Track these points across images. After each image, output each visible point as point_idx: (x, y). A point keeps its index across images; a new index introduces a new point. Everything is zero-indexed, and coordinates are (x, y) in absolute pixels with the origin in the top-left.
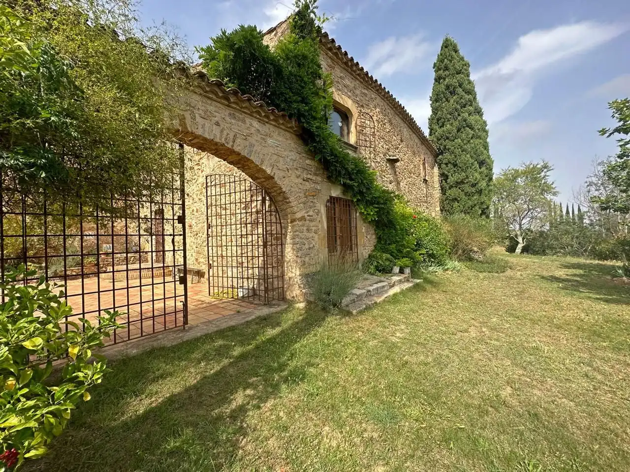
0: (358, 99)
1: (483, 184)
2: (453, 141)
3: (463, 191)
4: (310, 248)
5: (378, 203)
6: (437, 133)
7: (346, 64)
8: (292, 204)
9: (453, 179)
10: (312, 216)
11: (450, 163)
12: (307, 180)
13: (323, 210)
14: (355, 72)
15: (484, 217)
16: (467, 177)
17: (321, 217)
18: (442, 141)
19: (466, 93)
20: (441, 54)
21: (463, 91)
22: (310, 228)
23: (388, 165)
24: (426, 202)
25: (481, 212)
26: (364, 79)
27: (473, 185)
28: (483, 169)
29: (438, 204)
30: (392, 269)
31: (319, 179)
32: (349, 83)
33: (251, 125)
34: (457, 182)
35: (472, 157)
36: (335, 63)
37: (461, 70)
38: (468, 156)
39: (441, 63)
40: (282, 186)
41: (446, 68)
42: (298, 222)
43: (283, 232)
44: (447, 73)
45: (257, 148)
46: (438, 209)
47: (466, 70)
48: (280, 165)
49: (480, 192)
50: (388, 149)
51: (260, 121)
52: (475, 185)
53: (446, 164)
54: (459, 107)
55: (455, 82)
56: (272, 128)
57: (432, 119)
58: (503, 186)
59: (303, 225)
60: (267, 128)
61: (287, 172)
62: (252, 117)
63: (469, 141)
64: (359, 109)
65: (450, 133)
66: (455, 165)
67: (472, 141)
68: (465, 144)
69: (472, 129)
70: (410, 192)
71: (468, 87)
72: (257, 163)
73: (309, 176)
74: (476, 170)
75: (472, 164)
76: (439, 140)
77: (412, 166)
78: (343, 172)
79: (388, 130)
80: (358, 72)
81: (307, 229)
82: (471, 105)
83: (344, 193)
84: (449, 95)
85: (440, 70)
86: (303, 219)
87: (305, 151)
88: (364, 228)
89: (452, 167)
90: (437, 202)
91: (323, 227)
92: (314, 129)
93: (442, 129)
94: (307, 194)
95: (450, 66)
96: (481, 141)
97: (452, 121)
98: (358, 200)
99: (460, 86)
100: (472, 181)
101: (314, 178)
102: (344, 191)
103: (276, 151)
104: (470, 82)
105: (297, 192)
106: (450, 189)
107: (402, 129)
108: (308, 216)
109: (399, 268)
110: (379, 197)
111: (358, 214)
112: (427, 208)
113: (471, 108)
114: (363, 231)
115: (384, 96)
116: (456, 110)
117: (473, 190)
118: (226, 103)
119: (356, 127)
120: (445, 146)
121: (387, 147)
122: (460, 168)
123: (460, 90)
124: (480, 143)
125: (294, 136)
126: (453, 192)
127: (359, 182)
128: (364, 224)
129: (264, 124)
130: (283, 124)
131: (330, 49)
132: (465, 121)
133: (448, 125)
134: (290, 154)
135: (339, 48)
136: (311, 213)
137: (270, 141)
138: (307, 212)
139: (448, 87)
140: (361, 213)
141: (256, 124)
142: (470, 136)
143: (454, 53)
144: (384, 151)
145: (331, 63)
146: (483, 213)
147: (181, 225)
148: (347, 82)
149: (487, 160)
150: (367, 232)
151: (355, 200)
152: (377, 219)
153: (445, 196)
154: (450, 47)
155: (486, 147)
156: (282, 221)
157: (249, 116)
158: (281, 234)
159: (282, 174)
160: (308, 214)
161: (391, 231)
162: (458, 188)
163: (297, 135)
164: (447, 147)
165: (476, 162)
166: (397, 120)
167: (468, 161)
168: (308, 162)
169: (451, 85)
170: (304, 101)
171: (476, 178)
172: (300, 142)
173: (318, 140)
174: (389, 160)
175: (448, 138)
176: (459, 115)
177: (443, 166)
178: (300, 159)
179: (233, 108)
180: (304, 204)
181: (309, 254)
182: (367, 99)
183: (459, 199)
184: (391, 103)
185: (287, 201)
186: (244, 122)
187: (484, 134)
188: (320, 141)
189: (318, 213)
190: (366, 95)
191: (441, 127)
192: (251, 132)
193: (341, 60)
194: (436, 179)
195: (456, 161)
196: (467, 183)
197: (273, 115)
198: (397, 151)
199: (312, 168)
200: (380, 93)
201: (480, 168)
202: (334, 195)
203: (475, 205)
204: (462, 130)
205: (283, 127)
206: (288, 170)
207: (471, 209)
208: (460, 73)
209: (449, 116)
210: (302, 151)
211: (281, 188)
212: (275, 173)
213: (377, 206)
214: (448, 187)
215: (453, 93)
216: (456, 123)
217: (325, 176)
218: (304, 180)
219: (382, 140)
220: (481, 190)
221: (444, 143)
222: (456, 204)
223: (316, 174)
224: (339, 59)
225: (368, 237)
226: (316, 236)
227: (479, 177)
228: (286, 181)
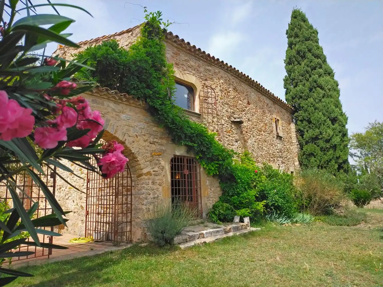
0: (202, 75)
1: (336, 140)
2: (307, 100)
3: (318, 146)
4: (154, 198)
5: (218, 160)
6: (291, 93)
7: (190, 50)
8: (140, 162)
9: (308, 135)
10: (157, 171)
11: (305, 120)
12: (153, 143)
13: (168, 167)
14: (198, 55)
15: (342, 171)
16: (321, 134)
17: (166, 172)
18: (296, 99)
19: (315, 57)
20: (291, 24)
21: (313, 55)
22: (155, 181)
23: (233, 126)
24: (280, 157)
25: (337, 166)
26: (207, 59)
27: (328, 141)
28: (336, 125)
29: (296, 159)
30: (233, 219)
31: (164, 141)
32: (193, 64)
33: (108, 106)
34: (312, 138)
35: (324, 115)
36: (181, 51)
37: (310, 37)
38: (320, 113)
39: (292, 32)
40: (132, 149)
41: (297, 36)
42: (144, 176)
43: (133, 185)
44: (297, 39)
45: (112, 122)
46: (297, 163)
47: (314, 37)
48: (131, 133)
49: (334, 147)
50: (233, 113)
51: (115, 102)
52: (329, 141)
53: (301, 121)
54: (309, 69)
55: (304, 48)
56: (124, 106)
57: (287, 80)
58: (371, 140)
59: (149, 179)
60: (120, 107)
61: (136, 138)
62: (109, 101)
63: (320, 100)
64: (203, 82)
65: (303, 93)
66: (310, 122)
67: (323, 100)
68: (317, 103)
69: (322, 88)
70: (261, 149)
71: (317, 52)
72: (112, 133)
73: (155, 140)
74: (329, 127)
75: (325, 121)
76: (293, 98)
77: (262, 125)
78: (183, 137)
79: (232, 97)
80: (201, 55)
81: (152, 182)
82: (321, 68)
83: (188, 151)
84: (300, 59)
85: (291, 37)
86: (149, 173)
87: (152, 121)
88: (208, 181)
89: (307, 123)
90: (295, 157)
91: (167, 180)
92: (157, 106)
93: (296, 88)
94: (153, 154)
95: (300, 34)
96: (332, 100)
97: (305, 81)
98: (200, 158)
99: (310, 51)
100: (326, 136)
101: (160, 141)
102: (187, 150)
103: (127, 123)
104: (318, 48)
105: (145, 153)
106: (306, 144)
107: (249, 93)
108: (154, 171)
109: (239, 218)
110: (219, 155)
111: (202, 169)
112: (283, 163)
113: (321, 70)
114: (207, 184)
115: (227, 69)
116: (307, 72)
117: (328, 145)
118: (90, 93)
119: (199, 98)
120: (299, 104)
121: (232, 111)
122: (314, 124)
123: (309, 55)
124: (332, 102)
125: (144, 111)
126: (309, 148)
127: (198, 143)
128: (208, 178)
129: (118, 104)
130: (133, 103)
131: (175, 42)
132: (315, 82)
133: (300, 86)
134: (139, 124)
135: (183, 40)
136: (156, 169)
137: (123, 116)
138: (153, 168)
139: (298, 52)
140: (204, 169)
141: (112, 105)
142: (321, 95)
143: (302, 23)
144: (229, 114)
145: (177, 51)
146: (340, 167)
147: (52, 179)
148: (192, 63)
149: (340, 117)
150: (211, 185)
151: (198, 157)
152: (218, 173)
153: (303, 151)
154: (299, 18)
155: (338, 105)
156: (132, 176)
157: (107, 100)
158: (131, 186)
159: (131, 139)
160: (154, 170)
161: (232, 184)
162: (314, 143)
163: (145, 110)
164: (301, 105)
165: (328, 119)
166: (244, 87)
167: (320, 118)
168: (155, 129)
169: (301, 51)
170: (149, 87)
171: (329, 135)
172: (148, 114)
173: (160, 113)
174: (233, 122)
175: (301, 97)
176: (310, 76)
177: (299, 123)
178: (148, 127)
179: (94, 96)
180: (151, 162)
181: (153, 203)
182: (210, 73)
183: (315, 154)
184: (235, 74)
185: (136, 160)
186: (103, 104)
187: (335, 93)
188: (162, 115)
189: (163, 168)
190: (210, 71)
191: (295, 87)
192: (108, 111)
193: (185, 48)
194: (294, 135)
195: (310, 118)
196: (321, 138)
197: (125, 98)
198: (243, 113)
199: (158, 134)
200: (224, 68)
201: (333, 125)
202: (178, 153)
203: (331, 160)
204: (314, 90)
205: (134, 105)
206: (137, 136)
207: (328, 164)
208: (309, 40)
209: (301, 78)
210: (150, 121)
211: (130, 150)
212: (126, 140)
213: (217, 162)
214: (304, 143)
215: (303, 57)
216: (307, 84)
217: (170, 139)
218: (151, 143)
219: (226, 106)
220: (335, 145)
221: (299, 102)
222: (313, 159)
223: (161, 138)
224: (184, 47)
225: (212, 190)
226: (160, 188)
227: (331, 133)
228: (135, 145)
